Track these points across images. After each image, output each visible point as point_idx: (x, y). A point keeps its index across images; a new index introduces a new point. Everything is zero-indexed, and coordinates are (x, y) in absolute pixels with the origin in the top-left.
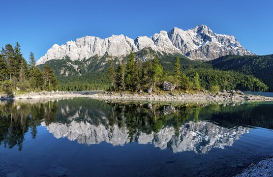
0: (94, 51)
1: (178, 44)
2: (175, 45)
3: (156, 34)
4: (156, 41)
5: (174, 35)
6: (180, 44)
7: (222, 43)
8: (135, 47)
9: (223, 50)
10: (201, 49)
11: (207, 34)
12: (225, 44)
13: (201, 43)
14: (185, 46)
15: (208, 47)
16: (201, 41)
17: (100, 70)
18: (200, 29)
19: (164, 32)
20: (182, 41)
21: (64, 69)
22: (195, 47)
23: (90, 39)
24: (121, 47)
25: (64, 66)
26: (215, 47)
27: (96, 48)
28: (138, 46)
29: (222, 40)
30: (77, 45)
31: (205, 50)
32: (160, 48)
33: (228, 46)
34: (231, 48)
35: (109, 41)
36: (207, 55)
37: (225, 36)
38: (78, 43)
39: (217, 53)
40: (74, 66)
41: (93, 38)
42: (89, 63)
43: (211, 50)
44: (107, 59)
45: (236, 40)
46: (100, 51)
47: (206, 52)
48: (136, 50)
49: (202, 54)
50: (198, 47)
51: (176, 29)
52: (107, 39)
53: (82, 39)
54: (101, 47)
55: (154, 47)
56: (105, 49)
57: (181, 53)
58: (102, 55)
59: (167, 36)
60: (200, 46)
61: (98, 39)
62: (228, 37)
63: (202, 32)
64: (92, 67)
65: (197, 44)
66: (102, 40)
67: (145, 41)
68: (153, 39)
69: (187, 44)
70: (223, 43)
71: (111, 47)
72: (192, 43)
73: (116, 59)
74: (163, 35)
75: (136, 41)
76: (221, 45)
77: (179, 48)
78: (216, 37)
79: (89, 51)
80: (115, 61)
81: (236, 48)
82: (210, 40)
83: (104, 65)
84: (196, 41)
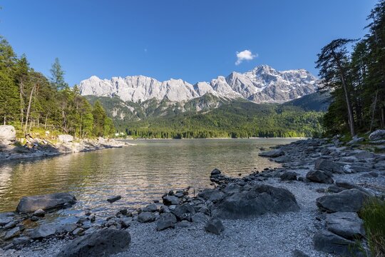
0: (151, 93)
1: (239, 88)
2: (235, 90)
3: (214, 80)
4: (215, 87)
5: (233, 80)
6: (241, 88)
7: (290, 80)
8: (195, 92)
9: (294, 88)
10: (265, 91)
11: (269, 73)
12: (295, 81)
13: (263, 85)
14: (246, 89)
15: (273, 89)
16: (263, 83)
17: (162, 115)
18: (260, 70)
19: (222, 77)
20: (243, 85)
21: (117, 110)
22: (257, 90)
23: (145, 80)
24: (182, 91)
25: (117, 107)
26: (283, 86)
27: (154, 90)
28: (198, 92)
29: (289, 77)
30: (127, 83)
31: (270, 92)
32: (221, 93)
33: (300, 83)
34: (305, 83)
35: (167, 85)
36: (273, 97)
37: (292, 71)
38: (130, 82)
39: (286, 93)
40: (129, 107)
41: (149, 79)
42: (146, 106)
43: (278, 90)
44: (168, 103)
45: (307, 72)
46: (159, 94)
47: (272, 93)
48: (197, 96)
49: (267, 97)
50: (261, 90)
51: (234, 73)
52: (165, 83)
53: (135, 78)
54: (159, 91)
55: (214, 93)
56: (164, 92)
57: (242, 97)
58: (160, 98)
59: (225, 82)
60: (263, 88)
61: (155, 81)
62: (296, 71)
63: (263, 73)
64: (151, 111)
65: (259, 86)
66: (160, 83)
67: (205, 87)
68: (211, 84)
69: (249, 88)
70: (292, 80)
71: (170, 91)
72: (253, 86)
73: (178, 104)
74: (222, 80)
75: (196, 87)
76: (289, 83)
77: (240, 92)
78: (281, 75)
79: (144, 92)
80: (177, 106)
81: (312, 82)
82: (275, 79)
83: (166, 110)
84: (257, 83)
